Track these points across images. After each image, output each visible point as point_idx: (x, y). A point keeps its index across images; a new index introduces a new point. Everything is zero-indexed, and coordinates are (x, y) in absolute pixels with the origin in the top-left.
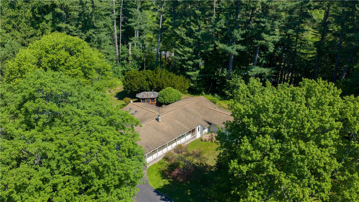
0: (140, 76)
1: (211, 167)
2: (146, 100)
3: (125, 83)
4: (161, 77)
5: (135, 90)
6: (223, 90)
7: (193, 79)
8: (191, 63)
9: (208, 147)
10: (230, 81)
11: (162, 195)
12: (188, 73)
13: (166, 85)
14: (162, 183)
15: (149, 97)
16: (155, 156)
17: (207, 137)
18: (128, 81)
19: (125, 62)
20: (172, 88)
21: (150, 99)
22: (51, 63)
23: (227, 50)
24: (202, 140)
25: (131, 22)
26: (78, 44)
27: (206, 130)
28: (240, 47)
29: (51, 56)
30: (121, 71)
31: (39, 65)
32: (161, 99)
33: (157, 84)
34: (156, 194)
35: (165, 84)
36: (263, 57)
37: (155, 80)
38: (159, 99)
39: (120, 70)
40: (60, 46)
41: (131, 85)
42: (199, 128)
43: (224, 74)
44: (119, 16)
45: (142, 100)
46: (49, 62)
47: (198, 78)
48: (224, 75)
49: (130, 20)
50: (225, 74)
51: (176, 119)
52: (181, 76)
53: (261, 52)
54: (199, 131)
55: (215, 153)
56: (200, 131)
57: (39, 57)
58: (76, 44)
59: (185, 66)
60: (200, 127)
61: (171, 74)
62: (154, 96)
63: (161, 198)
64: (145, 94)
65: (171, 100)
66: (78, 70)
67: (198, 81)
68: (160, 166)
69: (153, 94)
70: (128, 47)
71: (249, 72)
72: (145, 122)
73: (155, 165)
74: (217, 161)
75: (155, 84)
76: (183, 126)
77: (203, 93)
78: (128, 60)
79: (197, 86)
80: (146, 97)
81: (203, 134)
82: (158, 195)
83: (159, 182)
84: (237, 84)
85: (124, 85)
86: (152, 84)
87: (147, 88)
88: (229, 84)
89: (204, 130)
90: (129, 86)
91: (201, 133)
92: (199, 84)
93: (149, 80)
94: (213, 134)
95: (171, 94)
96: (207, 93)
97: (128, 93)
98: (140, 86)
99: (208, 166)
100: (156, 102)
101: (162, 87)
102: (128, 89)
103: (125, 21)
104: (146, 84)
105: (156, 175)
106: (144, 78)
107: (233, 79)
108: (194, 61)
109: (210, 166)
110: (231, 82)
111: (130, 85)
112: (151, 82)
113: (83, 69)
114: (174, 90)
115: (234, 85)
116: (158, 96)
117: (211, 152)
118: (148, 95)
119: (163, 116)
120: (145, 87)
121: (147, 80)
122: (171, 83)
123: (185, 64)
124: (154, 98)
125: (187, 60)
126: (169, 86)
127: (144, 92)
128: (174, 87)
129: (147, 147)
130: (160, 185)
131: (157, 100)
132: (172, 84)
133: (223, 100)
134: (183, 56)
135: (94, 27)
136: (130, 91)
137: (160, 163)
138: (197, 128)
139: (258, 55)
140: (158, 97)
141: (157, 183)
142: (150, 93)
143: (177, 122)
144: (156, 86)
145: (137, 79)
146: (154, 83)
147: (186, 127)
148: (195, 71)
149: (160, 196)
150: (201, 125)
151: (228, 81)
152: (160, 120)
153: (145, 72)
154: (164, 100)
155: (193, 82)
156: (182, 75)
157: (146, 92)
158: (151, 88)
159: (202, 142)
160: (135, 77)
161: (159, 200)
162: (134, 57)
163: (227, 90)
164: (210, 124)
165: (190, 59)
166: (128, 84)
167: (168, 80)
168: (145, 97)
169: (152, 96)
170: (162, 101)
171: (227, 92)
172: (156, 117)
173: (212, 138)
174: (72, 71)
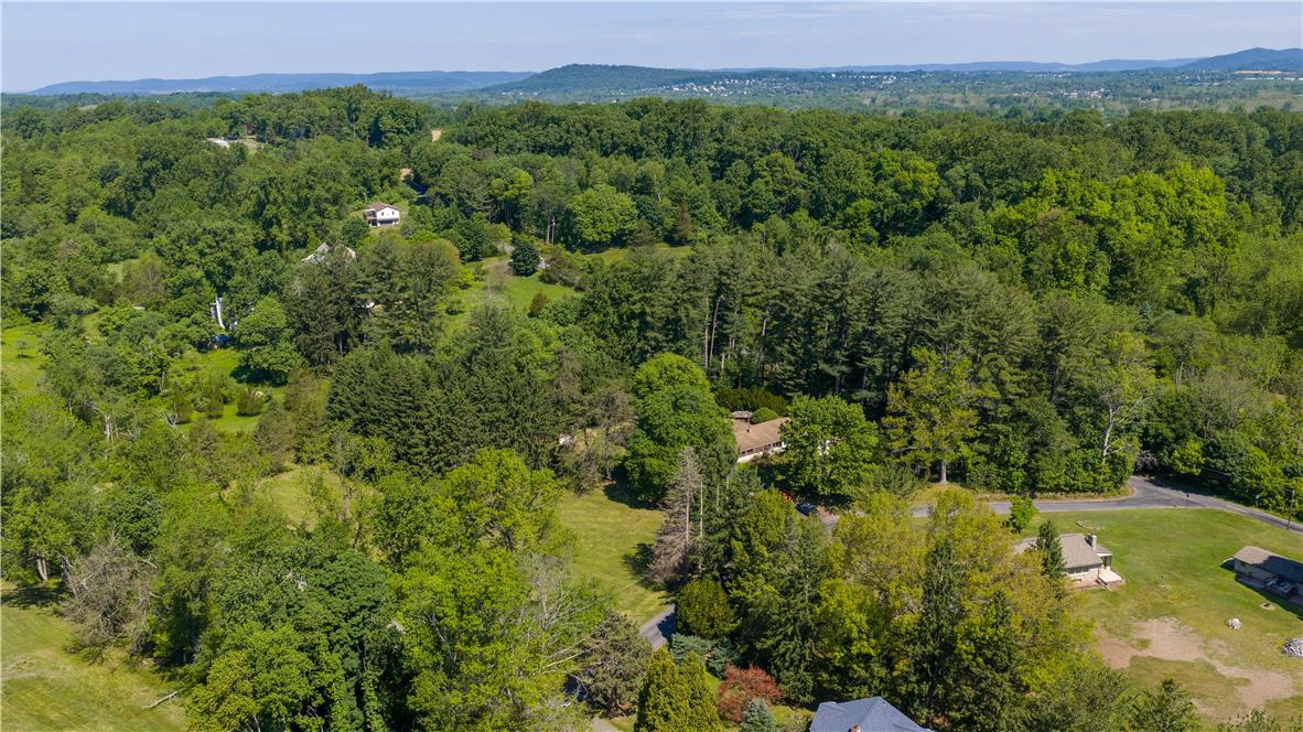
0: (734, 394)
4: (757, 397)
8: (792, 383)
12: (789, 394)
13: (762, 405)
20: (768, 408)
25: (725, 329)
28: (844, 368)
33: (752, 403)
35: (760, 404)
37: (750, 399)
38: (752, 418)
44: (712, 323)
49: (725, 326)
52: (780, 396)
61: (769, 394)
65: (764, 419)
69: (746, 414)
70: (720, 359)
75: (750, 403)
78: (718, 374)
80: (741, 416)
86: (746, 403)
87: (741, 407)
93: (743, 399)
95: (766, 413)
98: (734, 405)
100: (749, 421)
101: (758, 407)
103: (720, 327)
104: (740, 403)
106: (738, 396)
112: (746, 401)
114: (769, 410)
116: (752, 415)
119: (753, 429)
120: (738, 407)
121: (741, 399)
122: (768, 404)
124: (748, 417)
126: (764, 406)
127: (737, 411)
128: (770, 407)
131: (750, 419)
135: (685, 338)
142: (743, 412)
144: (751, 406)
145: (730, 398)
153: (740, 390)
154: (758, 419)
157: (740, 411)
158: (746, 408)
160: (728, 394)
162: (727, 370)
165: (791, 378)
167: (764, 400)
169: (746, 416)
170: (756, 420)
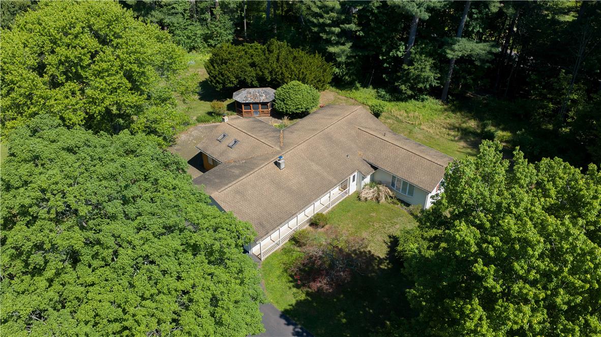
0: (240, 58)
1: (381, 261)
2: (251, 105)
3: (212, 72)
4: (278, 60)
5: (232, 85)
6: (396, 84)
7: (339, 60)
8: (337, 30)
9: (372, 214)
10: (410, 67)
11: (295, 325)
12: (332, 49)
13: (290, 76)
14: (291, 297)
15: (257, 101)
16: (275, 235)
17: (368, 194)
18: (216, 67)
19: (208, 16)
20: (300, 83)
21: (260, 103)
22: (63, 64)
23: (409, 10)
24: (359, 198)
26: (114, 21)
27: (367, 180)
28: (434, 3)
29: (62, 51)
30: (202, 35)
31: (40, 69)
32: (280, 106)
33: (271, 73)
34: (283, 321)
35: (287, 74)
36: (476, 19)
37: (268, 66)
38: (276, 105)
39: (199, 32)
40: (78, 29)
41: (223, 76)
42: (354, 177)
43: (398, 53)
45: (244, 105)
46: (61, 63)
47: (348, 57)
48: (400, 54)
50: (400, 52)
51: (312, 160)
52: (317, 55)
53: (473, 10)
54: (354, 180)
55: (385, 228)
56: (355, 182)
57: (39, 52)
58: (110, 23)
59: (324, 36)
60: (356, 174)
61: (300, 53)
62: (267, 98)
63: (294, 330)
64: (250, 93)
65: (299, 108)
66: (118, 79)
67: (347, 64)
68: (285, 258)
69: (265, 94)
71: (448, 51)
72: (255, 170)
73: (275, 254)
74: (389, 247)
75: (268, 72)
76: (325, 174)
77: (358, 85)
78: (212, 14)
79: (347, 74)
80: (252, 101)
81: (362, 186)
82: (288, 324)
83: (286, 293)
84: (423, 74)
85: (209, 74)
86: (261, 73)
87: (253, 81)
88: (408, 73)
89: (363, 180)
90: (220, 78)
91: (359, 184)
92: (349, 70)
93: (255, 66)
94: (380, 188)
95: (299, 97)
96: (365, 86)
97: (218, 90)
98: (240, 77)
99: (376, 259)
100: (270, 109)
101: (282, 79)
102: (218, 82)
104: (251, 73)
105: (279, 277)
106: (247, 61)
107: (416, 64)
108: (341, 26)
109: (378, 259)
110: (413, 70)
111: (220, 76)
112: (261, 70)
113: (129, 76)
114: (304, 87)
115: (419, 75)
116: (274, 98)
117: (377, 225)
118: (255, 96)
119: (287, 155)
120: (249, 81)
121: (253, 65)
122: (299, 73)
123: (325, 31)
124: (268, 103)
125: (329, 25)
126: (294, 79)
127: (248, 90)
128: (304, 81)
129: (261, 224)
130: (290, 303)
131: (272, 105)
132: (301, 76)
133: (394, 101)
134: (322, 17)
136: (221, 86)
137: (285, 251)
138: (352, 177)
139: (466, 16)
140: (274, 101)
141: (281, 296)
142: (258, 93)
143: (315, 167)
144: (270, 77)
145: (233, 65)
146: (266, 72)
147: (331, 178)
148: (343, 44)
149: (291, 327)
150: (360, 172)
151: (406, 67)
152: (282, 166)
153: (249, 49)
154: (286, 108)
155: (338, 65)
156: (319, 53)
157: (252, 90)
159: (360, 203)
160: (229, 59)
161: (290, 334)
163: (404, 83)
164: (375, 168)
165: (334, 23)
166: (217, 73)
167: (293, 67)
168: (250, 100)
169: (263, 99)
170: (282, 109)
171: (403, 87)
172: (276, 158)
173: (379, 194)
174: (108, 82)
